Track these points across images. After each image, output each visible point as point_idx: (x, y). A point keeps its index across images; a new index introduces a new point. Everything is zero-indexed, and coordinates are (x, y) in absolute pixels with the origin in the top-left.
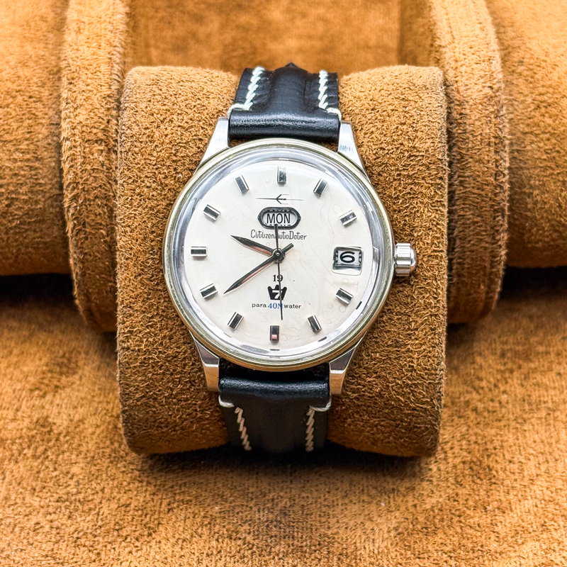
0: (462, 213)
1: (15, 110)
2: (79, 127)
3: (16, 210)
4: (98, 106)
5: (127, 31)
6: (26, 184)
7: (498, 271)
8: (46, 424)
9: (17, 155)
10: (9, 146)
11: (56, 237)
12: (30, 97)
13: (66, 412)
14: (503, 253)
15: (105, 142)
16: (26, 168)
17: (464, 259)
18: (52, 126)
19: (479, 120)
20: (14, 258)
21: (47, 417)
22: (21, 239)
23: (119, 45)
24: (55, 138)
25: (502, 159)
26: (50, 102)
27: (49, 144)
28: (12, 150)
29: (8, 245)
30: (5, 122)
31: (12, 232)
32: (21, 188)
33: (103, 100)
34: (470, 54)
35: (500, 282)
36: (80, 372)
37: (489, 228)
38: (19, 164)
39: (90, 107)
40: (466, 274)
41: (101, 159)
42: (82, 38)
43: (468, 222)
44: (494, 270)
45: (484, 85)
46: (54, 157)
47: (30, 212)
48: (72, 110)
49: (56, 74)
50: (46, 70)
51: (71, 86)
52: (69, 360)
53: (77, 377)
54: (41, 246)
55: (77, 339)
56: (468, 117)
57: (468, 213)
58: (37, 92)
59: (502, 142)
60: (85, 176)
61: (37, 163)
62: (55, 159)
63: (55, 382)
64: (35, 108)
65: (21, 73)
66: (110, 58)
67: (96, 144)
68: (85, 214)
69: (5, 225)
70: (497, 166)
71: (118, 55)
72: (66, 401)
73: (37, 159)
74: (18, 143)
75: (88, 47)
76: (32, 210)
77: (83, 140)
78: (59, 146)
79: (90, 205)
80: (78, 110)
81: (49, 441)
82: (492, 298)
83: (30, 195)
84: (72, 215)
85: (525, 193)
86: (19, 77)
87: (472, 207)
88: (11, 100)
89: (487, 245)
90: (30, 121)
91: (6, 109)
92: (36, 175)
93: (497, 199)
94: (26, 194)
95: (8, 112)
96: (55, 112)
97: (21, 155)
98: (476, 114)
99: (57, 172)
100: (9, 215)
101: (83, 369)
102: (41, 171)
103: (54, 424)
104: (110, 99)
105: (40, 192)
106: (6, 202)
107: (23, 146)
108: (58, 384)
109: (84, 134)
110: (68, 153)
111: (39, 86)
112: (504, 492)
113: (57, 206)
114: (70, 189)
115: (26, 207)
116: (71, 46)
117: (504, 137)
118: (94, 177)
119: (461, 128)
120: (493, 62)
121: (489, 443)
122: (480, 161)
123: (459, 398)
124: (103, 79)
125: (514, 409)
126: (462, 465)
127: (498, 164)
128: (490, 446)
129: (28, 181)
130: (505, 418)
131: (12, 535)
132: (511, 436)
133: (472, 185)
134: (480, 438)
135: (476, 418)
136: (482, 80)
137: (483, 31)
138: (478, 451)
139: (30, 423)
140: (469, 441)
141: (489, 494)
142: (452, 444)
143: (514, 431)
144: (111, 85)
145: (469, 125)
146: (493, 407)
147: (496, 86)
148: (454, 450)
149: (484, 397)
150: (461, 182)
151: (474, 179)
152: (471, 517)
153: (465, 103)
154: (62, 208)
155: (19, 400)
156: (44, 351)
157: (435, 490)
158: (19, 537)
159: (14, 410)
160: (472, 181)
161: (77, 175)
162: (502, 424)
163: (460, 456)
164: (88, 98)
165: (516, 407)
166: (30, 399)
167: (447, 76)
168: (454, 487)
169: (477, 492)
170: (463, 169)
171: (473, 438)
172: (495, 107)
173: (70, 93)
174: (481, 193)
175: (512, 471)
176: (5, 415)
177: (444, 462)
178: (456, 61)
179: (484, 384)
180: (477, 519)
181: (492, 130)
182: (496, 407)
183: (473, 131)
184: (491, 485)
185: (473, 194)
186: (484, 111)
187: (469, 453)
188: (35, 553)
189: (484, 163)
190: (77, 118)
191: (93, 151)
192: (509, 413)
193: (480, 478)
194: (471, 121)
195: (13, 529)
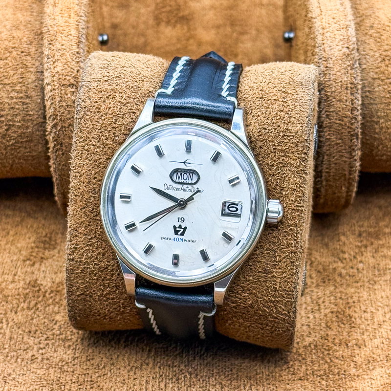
0: (328, 137)
1: (11, 61)
2: (57, 76)
3: (12, 133)
4: (70, 60)
5: (89, 4)
6: (20, 115)
7: (355, 177)
8: (36, 285)
9: (14, 94)
10: (8, 87)
11: (40, 152)
12: (22, 52)
13: (49, 276)
14: (358, 164)
15: (76, 86)
16: (21, 103)
17: (330, 170)
18: (38, 74)
19: (339, 71)
20: (10, 166)
21: (37, 280)
22: (16, 153)
23: (84, 15)
24: (40, 82)
25: (356, 99)
26: (36, 56)
27: (36, 86)
28: (10, 90)
29: (6, 158)
30: (5, 70)
31: (9, 148)
32: (16, 118)
33: (74, 56)
34: (333, 23)
35: (356, 185)
36: (58, 247)
37: (347, 147)
38: (15, 100)
39: (65, 61)
40: (331, 180)
41: (73, 98)
42: (57, 10)
43: (333, 143)
44: (351, 177)
45: (343, 46)
46: (40, 95)
47: (23, 135)
48: (52, 63)
49: (40, 35)
50: (33, 32)
51: (51, 46)
52: (50, 238)
53: (56, 251)
54: (29, 158)
55: (55, 223)
56: (332, 69)
57: (332, 137)
58: (26, 49)
59: (356, 87)
60: (62, 110)
61: (27, 99)
62: (40, 97)
63: (41, 255)
64: (26, 60)
65: (15, 35)
66: (78, 25)
67: (69, 88)
68: (62, 136)
69: (4, 143)
70: (352, 104)
71: (83, 23)
72: (49, 268)
73: (28, 97)
74: (14, 86)
75: (62, 17)
76: (24, 133)
77: (60, 85)
78: (43, 89)
79: (66, 131)
80: (56, 64)
81: (38, 297)
82: (350, 196)
83: (22, 122)
84: (53, 138)
85: (374, 121)
86: (13, 37)
87: (335, 133)
88: (8, 54)
89: (346, 159)
90: (23, 70)
91: (5, 61)
92: (27, 108)
93: (353, 127)
94: (20, 122)
95: (7, 63)
96: (40, 63)
97: (16, 94)
98: (338, 67)
99: (41, 106)
100: (7, 136)
101: (60, 246)
102: (30, 106)
103: (42, 285)
104: (78, 55)
105: (30, 120)
106: (6, 128)
107: (18, 88)
108: (43, 256)
109: (61, 80)
110: (50, 94)
111: (28, 44)
112: (360, 333)
113: (42, 130)
114: (51, 120)
115: (20, 131)
116: (50, 16)
117: (358, 83)
118: (69, 111)
119: (327, 77)
120: (349, 29)
121: (350, 299)
122: (340, 100)
123: (329, 266)
124: (73, 41)
125: (368, 274)
126: (330, 314)
127: (353, 102)
128: (350, 301)
129: (21, 112)
130: (362, 280)
131: (16, 364)
132: (365, 293)
133: (335, 118)
134: (343, 295)
135: (341, 281)
136: (341, 43)
137: (343, 5)
138: (342, 304)
139: (25, 284)
140: (336, 297)
141: (350, 334)
142: (324, 299)
143: (368, 289)
144: (78, 45)
145: (333, 75)
146: (353, 272)
147: (351, 47)
148: (325, 304)
149: (346, 265)
150: (327, 115)
151: (337, 114)
152: (337, 351)
153: (330, 59)
154: (45, 131)
155: (15, 268)
156: (31, 232)
157: (312, 332)
158: (21, 365)
159: (12, 275)
160: (335, 115)
161: (56, 109)
162: (359, 284)
163: (329, 308)
164: (63, 54)
165: (369, 273)
166: (23, 267)
167: (316, 40)
168: (325, 330)
169: (341, 333)
170: (329, 106)
171: (339, 295)
172: (351, 62)
173: (50, 51)
174: (341, 123)
175: (366, 318)
176: (6, 279)
177: (318, 312)
178: (323, 29)
179: (346, 256)
180: (341, 352)
181: (349, 79)
182: (355, 273)
183: (335, 79)
184: (351, 328)
185: (336, 124)
186: (343, 65)
187: (336, 305)
188: (32, 376)
189: (343, 102)
190: (55, 69)
191: (68, 92)
192: (364, 277)
193: (343, 323)
194: (334, 72)
195: (17, 360)
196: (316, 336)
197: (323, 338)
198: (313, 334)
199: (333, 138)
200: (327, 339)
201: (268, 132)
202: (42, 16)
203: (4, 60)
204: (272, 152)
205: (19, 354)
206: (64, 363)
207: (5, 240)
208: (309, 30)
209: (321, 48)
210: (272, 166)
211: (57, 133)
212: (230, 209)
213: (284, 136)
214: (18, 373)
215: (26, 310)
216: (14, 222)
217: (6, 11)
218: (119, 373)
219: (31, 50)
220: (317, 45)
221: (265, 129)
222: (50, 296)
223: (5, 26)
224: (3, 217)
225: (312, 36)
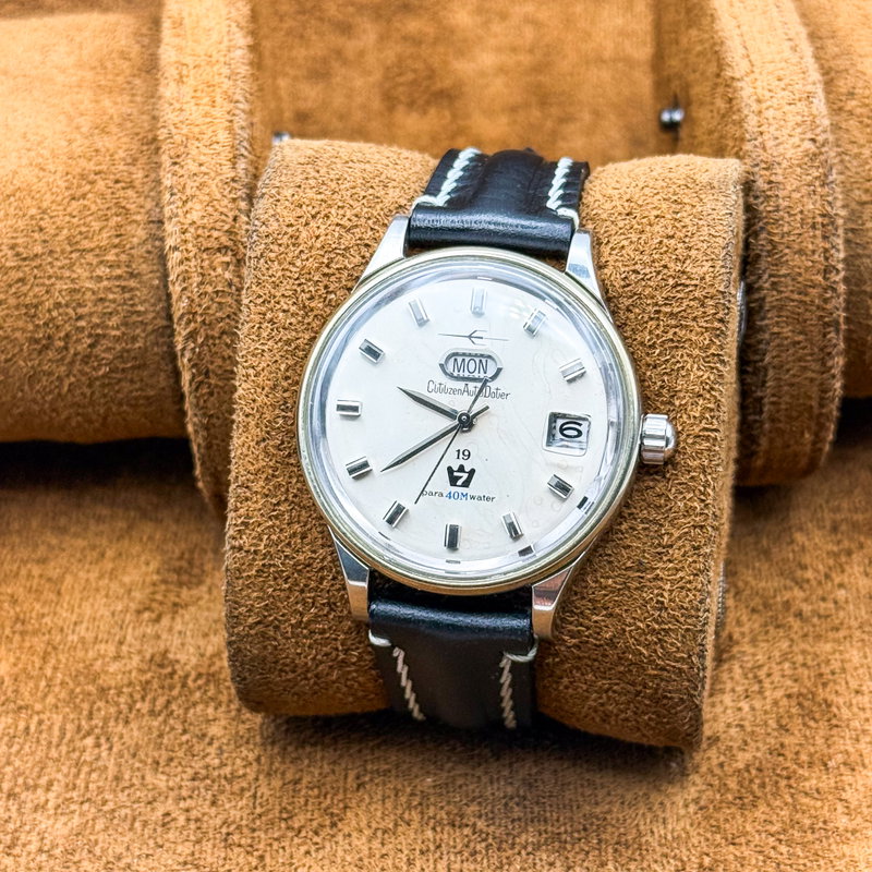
0: (776, 330)
1: (95, 202)
2: (192, 230)
3: (104, 351)
4: (219, 196)
5: (252, 74)
6: (118, 313)
7: (831, 412)
8: (166, 662)
9: (102, 271)
10: (90, 257)
11: (163, 389)
12: (117, 182)
13: (192, 642)
14: (838, 385)
15: (232, 250)
16: (117, 290)
17: (780, 398)
18: (151, 225)
19: (797, 190)
20: (100, 421)
21: (167, 651)
22: (111, 393)
23: (242, 99)
24: (157, 243)
25: (833, 247)
26: (146, 188)
27: (149, 252)
28: (94, 263)
29: (92, 403)
30: (82, 222)
31: (98, 383)
32: (109, 319)
33: (226, 186)
34: (779, 90)
35: (832, 427)
36: (208, 581)
37: (816, 350)
38: (105, 283)
39: (207, 198)
40: (782, 418)
41: (228, 275)
42: (187, 90)
43: (785, 342)
44: (824, 411)
45: (803, 136)
46: (158, 271)
47: (125, 355)
48: (180, 204)
49: (152, 143)
50: (137, 138)
51: (177, 167)
52: (191, 562)
53: (204, 588)
54: (141, 402)
55: (199, 530)
56: (781, 187)
57: (785, 330)
58: (125, 174)
59: (833, 223)
60: (206, 302)
61: (132, 281)
62: (158, 274)
63: (172, 598)
64: (124, 198)
65: (100, 145)
66: (231, 121)
67: (218, 254)
68: (208, 358)
69: (87, 374)
70: (827, 259)
71: (242, 115)
72: (191, 626)
73: (132, 275)
74: (102, 253)
75: (197, 104)
76: (128, 351)
77: (200, 249)
78: (163, 259)
79: (215, 345)
80: (190, 204)
81: (172, 688)
82: (821, 450)
83: (123, 329)
84: (189, 360)
85: (865, 292)
86: (97, 151)
87: (791, 320)
88: (88, 187)
89: (814, 375)
90: (119, 219)
91: (81, 201)
92: (131, 299)
93: (828, 306)
94: (118, 328)
95: (85, 206)
96: (154, 203)
97: (108, 270)
98: (793, 181)
99: (162, 293)
100: (93, 359)
101: (212, 577)
102: (138, 293)
103: (178, 662)
104: (235, 185)
105: (139, 324)
106: (89, 341)
107: (110, 257)
108: (177, 600)
109: (200, 239)
110: (178, 270)
111: (129, 164)
112: (851, 738)
113: (164, 343)
114: (183, 323)
115: (118, 347)
116: (172, 104)
117: (836, 214)
118: (220, 303)
119: (771, 203)
120: (814, 100)
121: (823, 665)
122: (801, 252)
123: (775, 597)
124: (223, 154)
125: (857, 611)
126: (785, 699)
127: (827, 255)
128: (825, 670)
129: (120, 308)
130: (845, 626)
131: (131, 833)
132: (855, 652)
133: (790, 288)
134: (809, 657)
135: (802, 628)
136: (799, 130)
137: (796, 51)
138: (809, 678)
139: (142, 661)
140: (794, 663)
141: (829, 742)
142: (770, 668)
143: (860, 644)
144: (234, 164)
145: (783, 198)
146: (825, 609)
147: (820, 139)
148: (772, 677)
149: (811, 595)
150: (774, 284)
151: (793, 280)
152: (806, 779)
153: (776, 166)
154: (171, 346)
155: (121, 628)
156: (151, 551)
157: (749, 740)
158: (143, 835)
159: (115, 643)
160: (790, 283)
161: (193, 301)
162: (841, 634)
163: (782, 687)
164: (203, 184)
165: (859, 608)
166: (137, 625)
167: (745, 125)
168: (776, 734)
169: (811, 741)
170: (776, 265)
171: (800, 659)
172: (820, 170)
173: (175, 178)
174: (804, 298)
175: (861, 706)
176: (102, 652)
177: (758, 696)
178: (759, 101)
179: (809, 574)
180: (814, 782)
181: (818, 205)
182: (830, 609)
183: (790, 207)
184: (830, 729)
185: (793, 301)
186: (804, 177)
187: (796, 681)
188: (167, 860)
189: (807, 255)
190: (188, 216)
191: (215, 263)
192: (850, 618)
193: (814, 719)
194: (786, 193)
195: (132, 824)
196: (758, 749)
197: (775, 753)
198: (752, 744)
199: (787, 331)
200: (783, 755)
201: (643, 279)
202: (154, 104)
203: (79, 200)
204: (652, 319)
205: (137, 813)
206: (233, 827)
207: (97, 570)
208: (728, 106)
209: (757, 143)
210: (653, 346)
211: (197, 350)
212: (565, 432)
213: (677, 285)
214: (137, 853)
215: (147, 718)
216: (113, 531)
217: (80, 96)
218: (350, 845)
219: (134, 176)
220: (747, 136)
221: (636, 272)
222: (196, 685)
223: (78, 128)
224: (92, 521)
225: (735, 117)
